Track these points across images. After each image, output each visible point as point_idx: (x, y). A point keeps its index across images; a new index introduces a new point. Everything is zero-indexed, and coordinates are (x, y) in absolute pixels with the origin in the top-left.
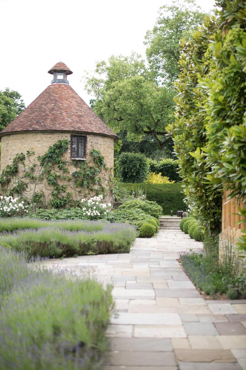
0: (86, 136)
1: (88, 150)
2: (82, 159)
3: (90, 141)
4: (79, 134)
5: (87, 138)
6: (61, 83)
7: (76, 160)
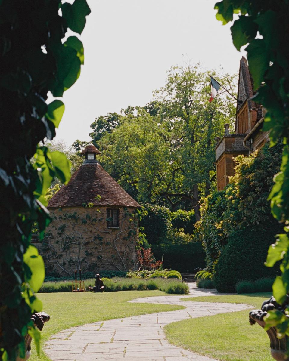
0: (118, 209)
1: (120, 220)
2: (117, 228)
3: (122, 213)
4: (113, 207)
5: (119, 210)
6: (93, 164)
7: (112, 229)
